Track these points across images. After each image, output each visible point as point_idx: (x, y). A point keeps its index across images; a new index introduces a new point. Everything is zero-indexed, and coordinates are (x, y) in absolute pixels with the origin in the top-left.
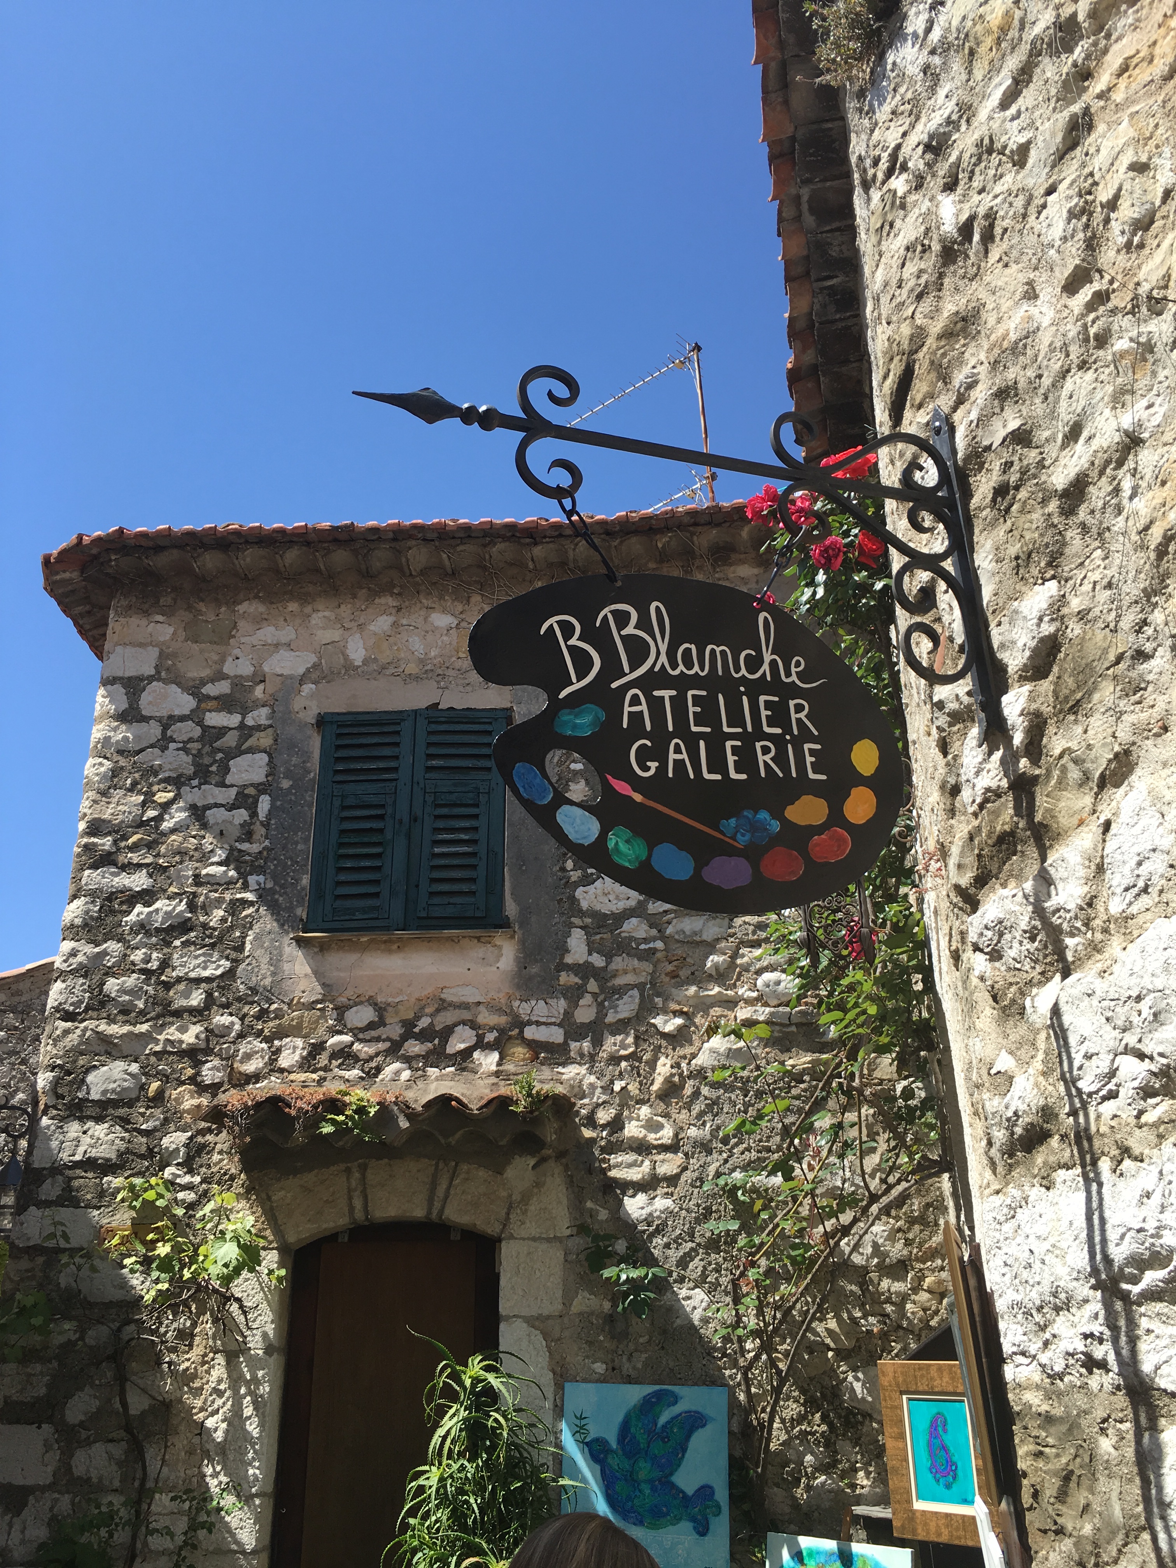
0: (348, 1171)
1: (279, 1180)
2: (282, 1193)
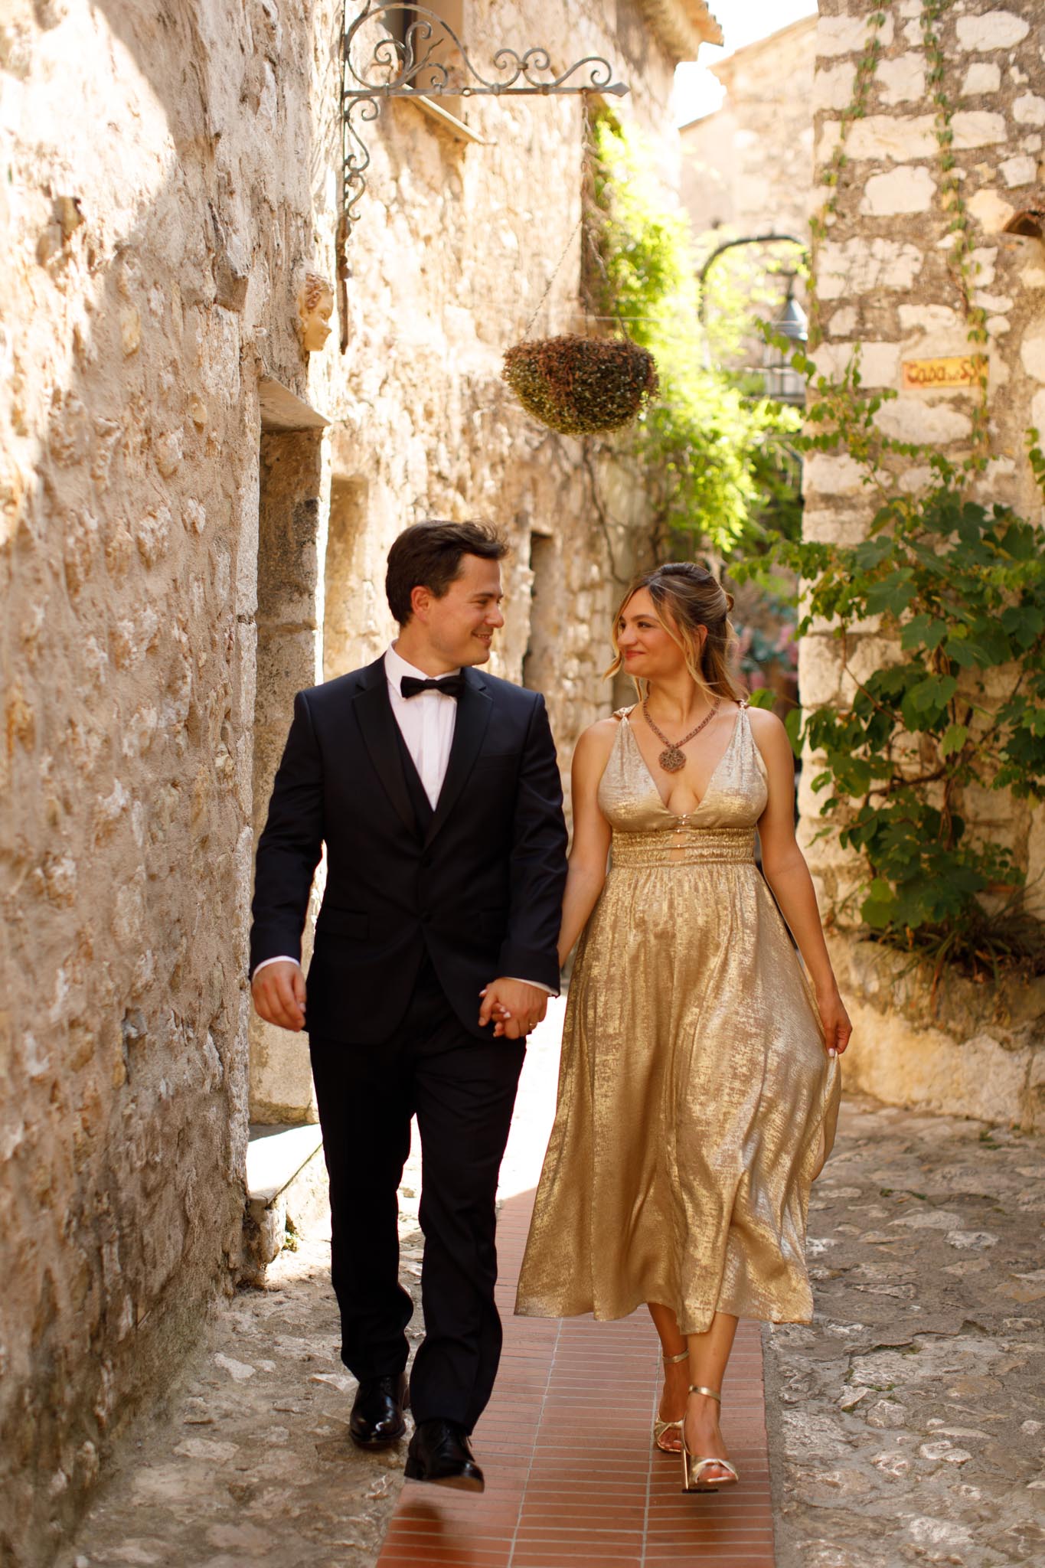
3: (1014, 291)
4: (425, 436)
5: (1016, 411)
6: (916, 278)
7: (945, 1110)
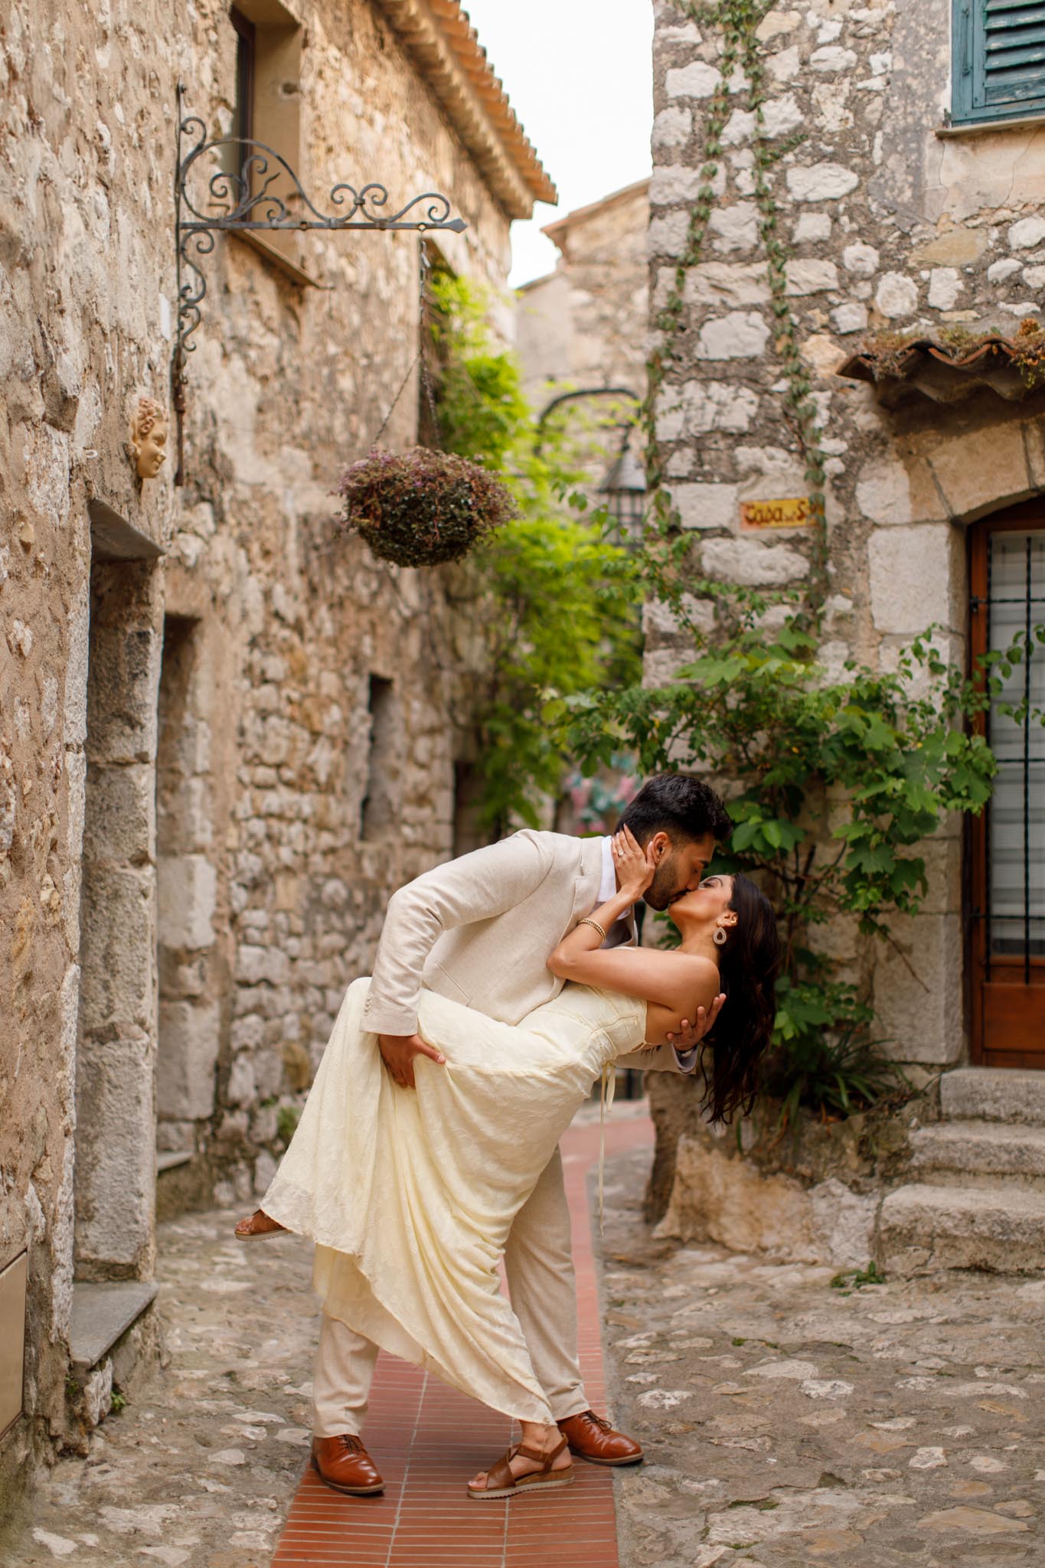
0: (1024, 428)
1: (940, 443)
2: (944, 459)
3: (848, 434)
4: (262, 576)
5: (852, 551)
6: (752, 420)
7: (795, 1256)
